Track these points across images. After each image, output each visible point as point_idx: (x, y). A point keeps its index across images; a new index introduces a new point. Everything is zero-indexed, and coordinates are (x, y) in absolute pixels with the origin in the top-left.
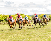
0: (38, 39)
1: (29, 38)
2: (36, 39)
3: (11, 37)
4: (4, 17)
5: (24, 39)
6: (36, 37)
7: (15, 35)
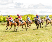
0: (47, 39)
1: (38, 38)
2: (45, 39)
3: (21, 37)
4: (14, 18)
5: (33, 38)
6: (45, 37)
7: (25, 34)
